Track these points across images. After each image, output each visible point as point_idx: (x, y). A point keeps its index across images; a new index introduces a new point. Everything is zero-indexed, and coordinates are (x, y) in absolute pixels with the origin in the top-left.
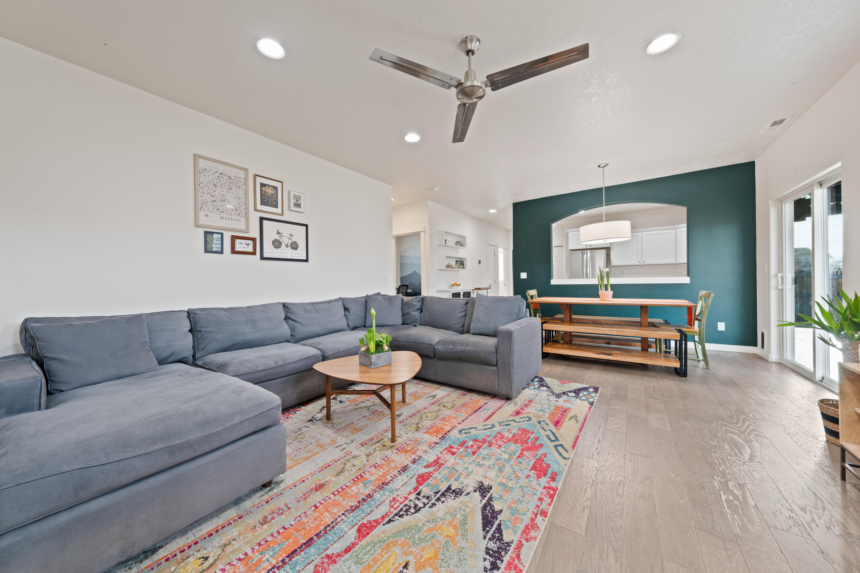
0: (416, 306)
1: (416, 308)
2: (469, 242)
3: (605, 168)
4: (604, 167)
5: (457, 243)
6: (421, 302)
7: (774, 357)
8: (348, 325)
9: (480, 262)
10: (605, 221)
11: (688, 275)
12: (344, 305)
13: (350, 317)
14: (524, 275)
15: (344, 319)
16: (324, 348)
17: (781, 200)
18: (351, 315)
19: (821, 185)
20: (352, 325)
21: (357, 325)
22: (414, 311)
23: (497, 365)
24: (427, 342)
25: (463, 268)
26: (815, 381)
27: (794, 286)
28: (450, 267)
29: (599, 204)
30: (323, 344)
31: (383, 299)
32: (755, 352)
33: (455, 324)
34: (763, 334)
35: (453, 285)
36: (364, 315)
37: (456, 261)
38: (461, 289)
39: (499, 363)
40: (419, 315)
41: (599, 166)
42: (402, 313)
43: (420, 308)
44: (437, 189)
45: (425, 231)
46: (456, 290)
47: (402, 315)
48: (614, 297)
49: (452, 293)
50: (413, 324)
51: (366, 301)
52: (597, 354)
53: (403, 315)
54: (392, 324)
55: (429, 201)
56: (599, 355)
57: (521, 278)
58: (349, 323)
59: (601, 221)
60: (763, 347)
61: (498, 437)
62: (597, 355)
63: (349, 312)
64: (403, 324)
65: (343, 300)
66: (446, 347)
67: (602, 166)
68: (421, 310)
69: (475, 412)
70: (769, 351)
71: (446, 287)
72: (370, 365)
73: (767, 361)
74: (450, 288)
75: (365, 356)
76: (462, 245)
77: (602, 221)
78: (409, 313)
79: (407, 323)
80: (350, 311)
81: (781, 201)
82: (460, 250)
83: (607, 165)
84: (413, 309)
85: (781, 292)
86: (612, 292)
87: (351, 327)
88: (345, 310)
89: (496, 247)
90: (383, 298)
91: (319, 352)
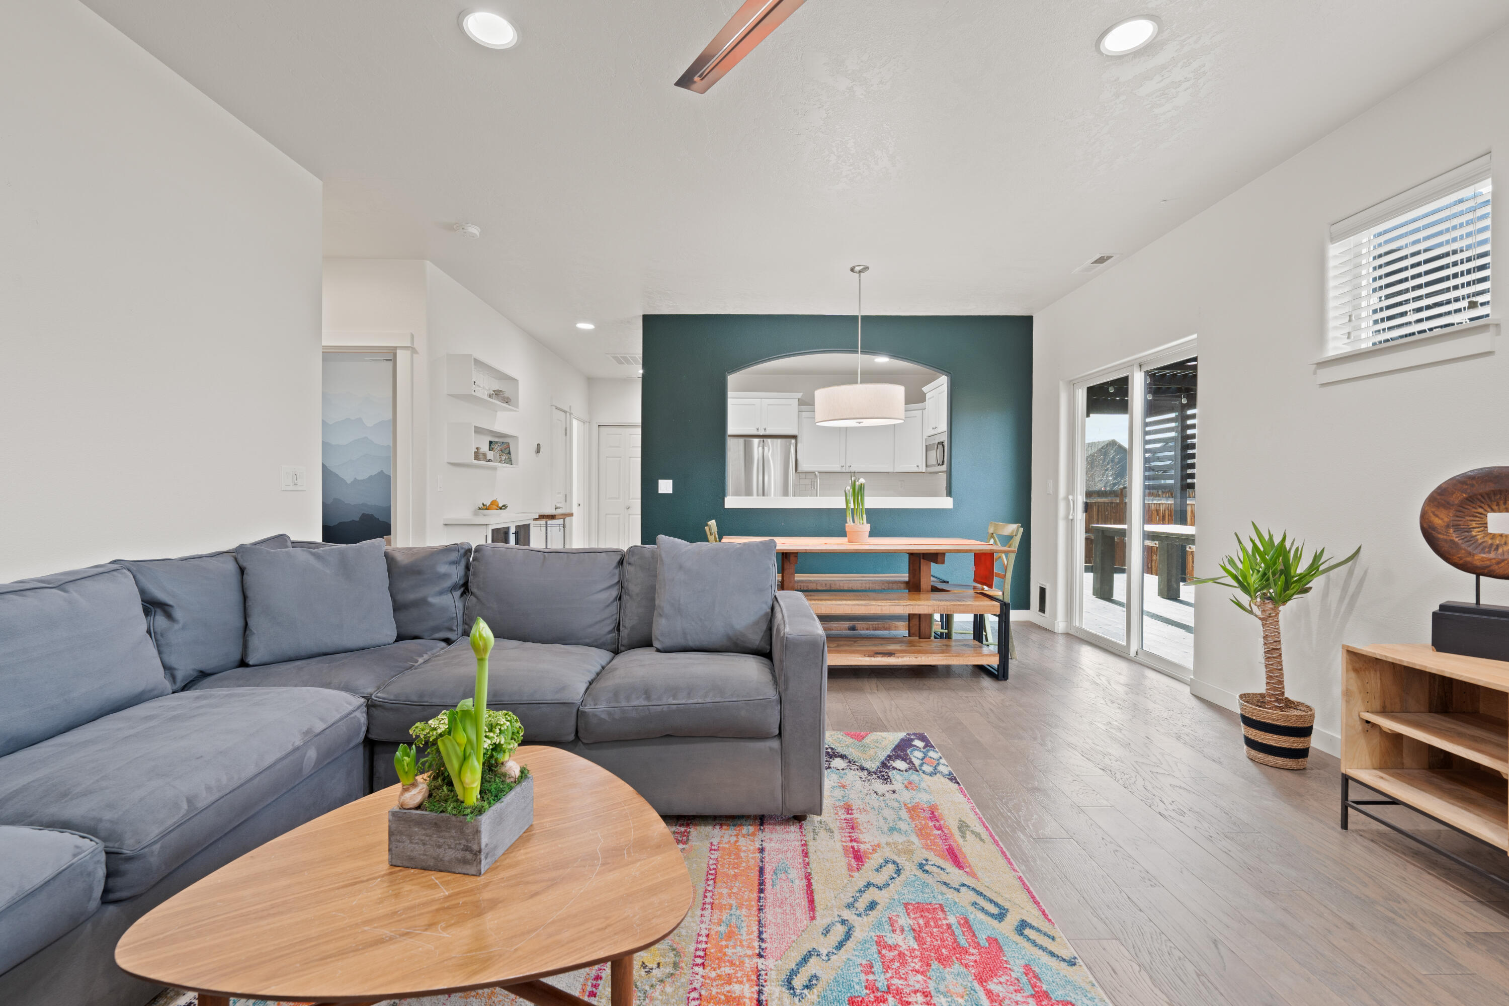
0: (445, 576)
1: (448, 583)
2: (525, 393)
3: (862, 274)
4: (860, 272)
5: (497, 394)
6: (463, 563)
7: (1060, 626)
8: (168, 669)
9: (538, 450)
10: (861, 382)
11: (949, 494)
12: (142, 592)
13: (176, 636)
14: (665, 486)
15: (151, 649)
16: (108, 815)
17: (1074, 382)
18: (184, 628)
19: (1140, 366)
20: (185, 667)
21: (206, 666)
22: (441, 593)
23: (780, 734)
24: (550, 697)
25: (510, 461)
26: (1129, 658)
27: (1085, 514)
28: (481, 456)
29: (851, 348)
30: (87, 793)
31: (312, 561)
32: (1028, 619)
33: (590, 626)
34: (1043, 591)
35: (485, 507)
36: (240, 623)
37: (491, 442)
38: (509, 520)
39: (787, 728)
40: (460, 605)
41: (852, 270)
42: (394, 601)
43: (461, 582)
44: (474, 230)
45: (413, 350)
46: (498, 520)
47: (394, 610)
48: (872, 534)
49: (493, 530)
50: (437, 635)
51: (242, 571)
52: (870, 656)
53: (397, 608)
54: (360, 643)
55: (428, 263)
56: (873, 659)
57: (660, 492)
58: (172, 660)
59: (854, 382)
60: (1042, 609)
61: (892, 961)
62: (868, 659)
63: (169, 616)
64: (400, 638)
65: (135, 568)
66: (624, 704)
67: (857, 269)
68: (465, 588)
69: (761, 891)
70: (1054, 616)
71: (464, 513)
72: (465, 862)
73: (1051, 632)
74: (475, 514)
75: (436, 825)
76: (507, 401)
77: (856, 383)
78: (422, 602)
79: (416, 633)
80: (178, 614)
81: (1072, 384)
82: (499, 414)
83: (867, 268)
84: (437, 589)
85: (1071, 523)
86: (869, 525)
87: (180, 675)
88: (147, 612)
89: (568, 414)
90: (313, 554)
91: (89, 845)
